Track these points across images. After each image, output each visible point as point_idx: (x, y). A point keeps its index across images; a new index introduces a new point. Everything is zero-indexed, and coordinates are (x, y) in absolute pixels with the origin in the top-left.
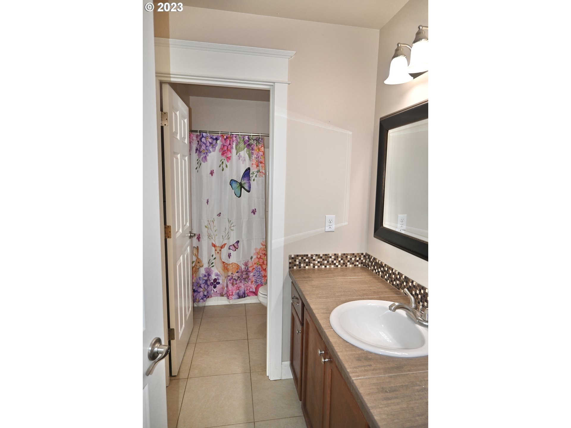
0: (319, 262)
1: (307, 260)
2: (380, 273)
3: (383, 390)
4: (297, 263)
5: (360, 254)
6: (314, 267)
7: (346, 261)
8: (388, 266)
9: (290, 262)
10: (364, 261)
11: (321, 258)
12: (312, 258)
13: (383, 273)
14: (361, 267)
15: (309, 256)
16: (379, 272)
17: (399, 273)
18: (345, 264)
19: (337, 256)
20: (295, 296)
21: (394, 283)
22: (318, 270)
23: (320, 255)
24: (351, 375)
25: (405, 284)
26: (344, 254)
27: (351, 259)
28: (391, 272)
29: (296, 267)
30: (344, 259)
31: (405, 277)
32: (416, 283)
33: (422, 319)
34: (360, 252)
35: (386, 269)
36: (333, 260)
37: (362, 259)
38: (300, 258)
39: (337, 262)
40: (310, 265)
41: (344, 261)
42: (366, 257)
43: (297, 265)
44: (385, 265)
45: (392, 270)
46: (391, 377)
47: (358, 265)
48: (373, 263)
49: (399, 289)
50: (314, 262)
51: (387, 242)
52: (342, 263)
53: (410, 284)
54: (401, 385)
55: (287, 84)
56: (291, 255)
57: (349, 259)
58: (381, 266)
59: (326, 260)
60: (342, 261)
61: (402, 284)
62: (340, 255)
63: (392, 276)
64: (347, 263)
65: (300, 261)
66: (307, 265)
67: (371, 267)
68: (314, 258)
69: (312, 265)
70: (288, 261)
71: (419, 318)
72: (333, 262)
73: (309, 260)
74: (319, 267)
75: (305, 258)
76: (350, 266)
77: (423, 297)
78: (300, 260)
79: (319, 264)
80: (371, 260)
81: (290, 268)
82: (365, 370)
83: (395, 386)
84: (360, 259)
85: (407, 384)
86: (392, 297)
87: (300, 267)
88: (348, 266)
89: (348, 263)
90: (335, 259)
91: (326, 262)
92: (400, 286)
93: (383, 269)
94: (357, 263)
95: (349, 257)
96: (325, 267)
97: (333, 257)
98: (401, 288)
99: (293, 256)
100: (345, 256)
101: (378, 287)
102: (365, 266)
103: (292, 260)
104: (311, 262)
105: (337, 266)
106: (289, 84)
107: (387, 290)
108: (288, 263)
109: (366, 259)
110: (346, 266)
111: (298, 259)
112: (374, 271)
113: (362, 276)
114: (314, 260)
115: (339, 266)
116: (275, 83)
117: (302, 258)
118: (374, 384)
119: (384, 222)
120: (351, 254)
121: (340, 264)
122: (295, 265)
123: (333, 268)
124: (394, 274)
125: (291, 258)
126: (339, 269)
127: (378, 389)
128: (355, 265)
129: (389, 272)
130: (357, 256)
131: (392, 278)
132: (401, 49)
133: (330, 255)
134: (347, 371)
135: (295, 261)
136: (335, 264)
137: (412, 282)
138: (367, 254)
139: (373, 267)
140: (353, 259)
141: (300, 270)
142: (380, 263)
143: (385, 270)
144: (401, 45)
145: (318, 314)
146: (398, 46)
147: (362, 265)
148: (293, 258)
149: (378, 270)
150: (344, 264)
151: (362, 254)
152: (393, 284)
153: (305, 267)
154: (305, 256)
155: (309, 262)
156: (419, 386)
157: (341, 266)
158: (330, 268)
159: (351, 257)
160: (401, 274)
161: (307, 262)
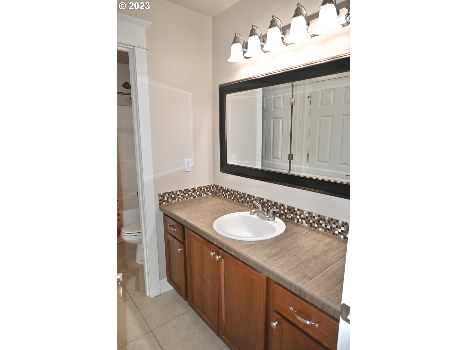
0: (182, 196)
1: (173, 196)
2: (228, 196)
3: (270, 257)
4: (166, 199)
5: (210, 186)
6: (179, 200)
7: (201, 192)
8: (233, 190)
9: (159, 199)
10: (213, 190)
11: (183, 192)
12: (176, 193)
13: (230, 196)
14: (211, 195)
15: (175, 192)
16: (226, 196)
17: (243, 193)
18: (201, 195)
19: (194, 189)
20: (170, 225)
21: (240, 200)
22: (182, 202)
23: (182, 190)
24: (249, 256)
25: (248, 199)
26: (199, 187)
27: (204, 190)
28: (236, 194)
29: (165, 203)
30: (200, 191)
31: (248, 195)
32: (257, 197)
33: (269, 217)
34: (210, 184)
35: (232, 192)
36: (192, 193)
37: (211, 189)
38: (167, 195)
39: (194, 194)
40: (175, 199)
41: (200, 192)
42: (214, 187)
43: (166, 201)
44: (231, 190)
45: (237, 192)
46: (270, 250)
47: (209, 194)
48: (220, 191)
49: (244, 204)
50: (178, 196)
51: (232, 173)
52: (198, 194)
53: (252, 199)
54: (277, 252)
55: (146, 50)
56: (160, 194)
57: (203, 191)
58: (228, 191)
59: (187, 194)
60: (198, 193)
61: (246, 200)
62: (196, 188)
63: (238, 196)
64: (201, 194)
65: (168, 198)
66: (173, 200)
67: (219, 194)
68: (178, 193)
69: (177, 199)
70: (158, 199)
71: (267, 216)
72: (192, 194)
73: (175, 195)
74: (182, 199)
75: (171, 194)
76: (204, 195)
77: (262, 205)
78: (167, 196)
79: (182, 197)
80: (219, 188)
81: (160, 204)
82: (254, 251)
83: (274, 254)
84: (210, 189)
85: (279, 250)
86: (242, 209)
87: (168, 203)
88: (202, 196)
89: (203, 194)
90: (193, 192)
91: (187, 195)
92: (244, 202)
93: (230, 193)
94: (208, 193)
95: (202, 189)
96: (187, 199)
97: (192, 191)
98: (245, 203)
99: (162, 194)
100: (200, 189)
101: (231, 205)
102: (213, 194)
103: (162, 197)
104: (176, 197)
105: (195, 197)
106: (147, 50)
107: (237, 206)
108: (158, 201)
109: (214, 189)
110: (201, 196)
111: (166, 196)
112: (222, 196)
113: (216, 201)
114: (178, 195)
115: (197, 197)
116: (136, 48)
117: (169, 195)
118: (263, 256)
119: (228, 160)
120: (204, 186)
121: (197, 195)
122: (164, 202)
123: (193, 199)
124: (239, 194)
125: (160, 196)
126: (197, 199)
127: (267, 257)
128: (207, 195)
129: (235, 194)
130: (208, 188)
131: (238, 197)
132: (238, 38)
133: (190, 189)
134: (246, 255)
135: (164, 198)
136: (193, 196)
137: (254, 197)
138: (214, 185)
139: (221, 193)
140: (206, 190)
141: (169, 205)
142: (227, 189)
143: (231, 194)
144: (238, 35)
145: (204, 229)
146: (236, 35)
147: (212, 193)
148: (162, 196)
149: (225, 194)
150: (199, 194)
151: (211, 185)
152: (239, 202)
153: (172, 202)
154: (171, 192)
155: (175, 197)
156: (285, 249)
157: (198, 196)
158: (190, 200)
159: (204, 189)
160: (244, 193)
161: (173, 197)
